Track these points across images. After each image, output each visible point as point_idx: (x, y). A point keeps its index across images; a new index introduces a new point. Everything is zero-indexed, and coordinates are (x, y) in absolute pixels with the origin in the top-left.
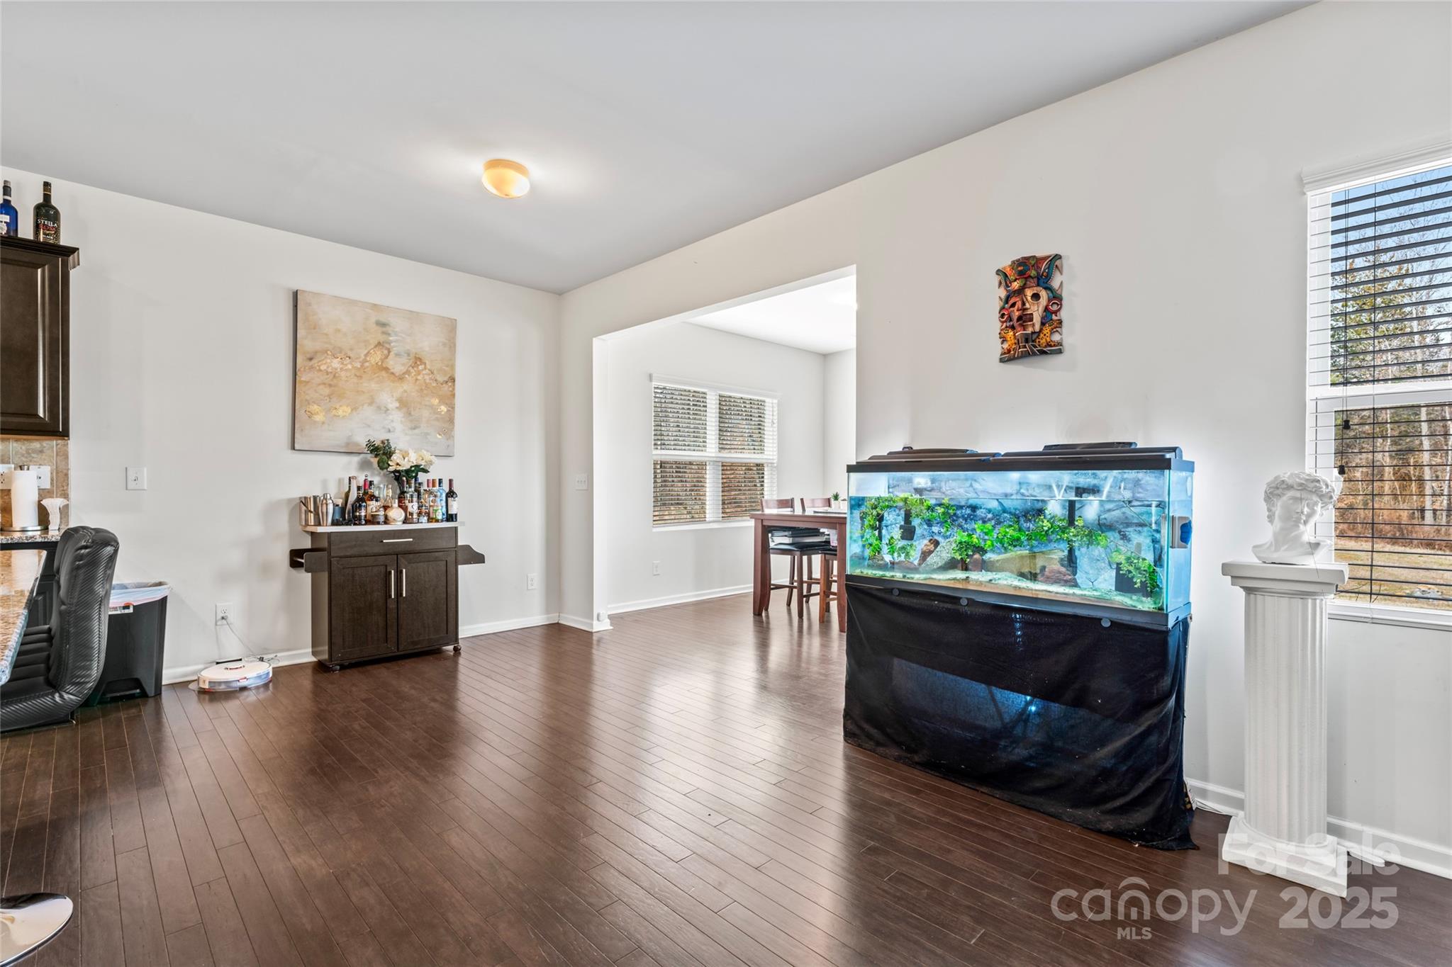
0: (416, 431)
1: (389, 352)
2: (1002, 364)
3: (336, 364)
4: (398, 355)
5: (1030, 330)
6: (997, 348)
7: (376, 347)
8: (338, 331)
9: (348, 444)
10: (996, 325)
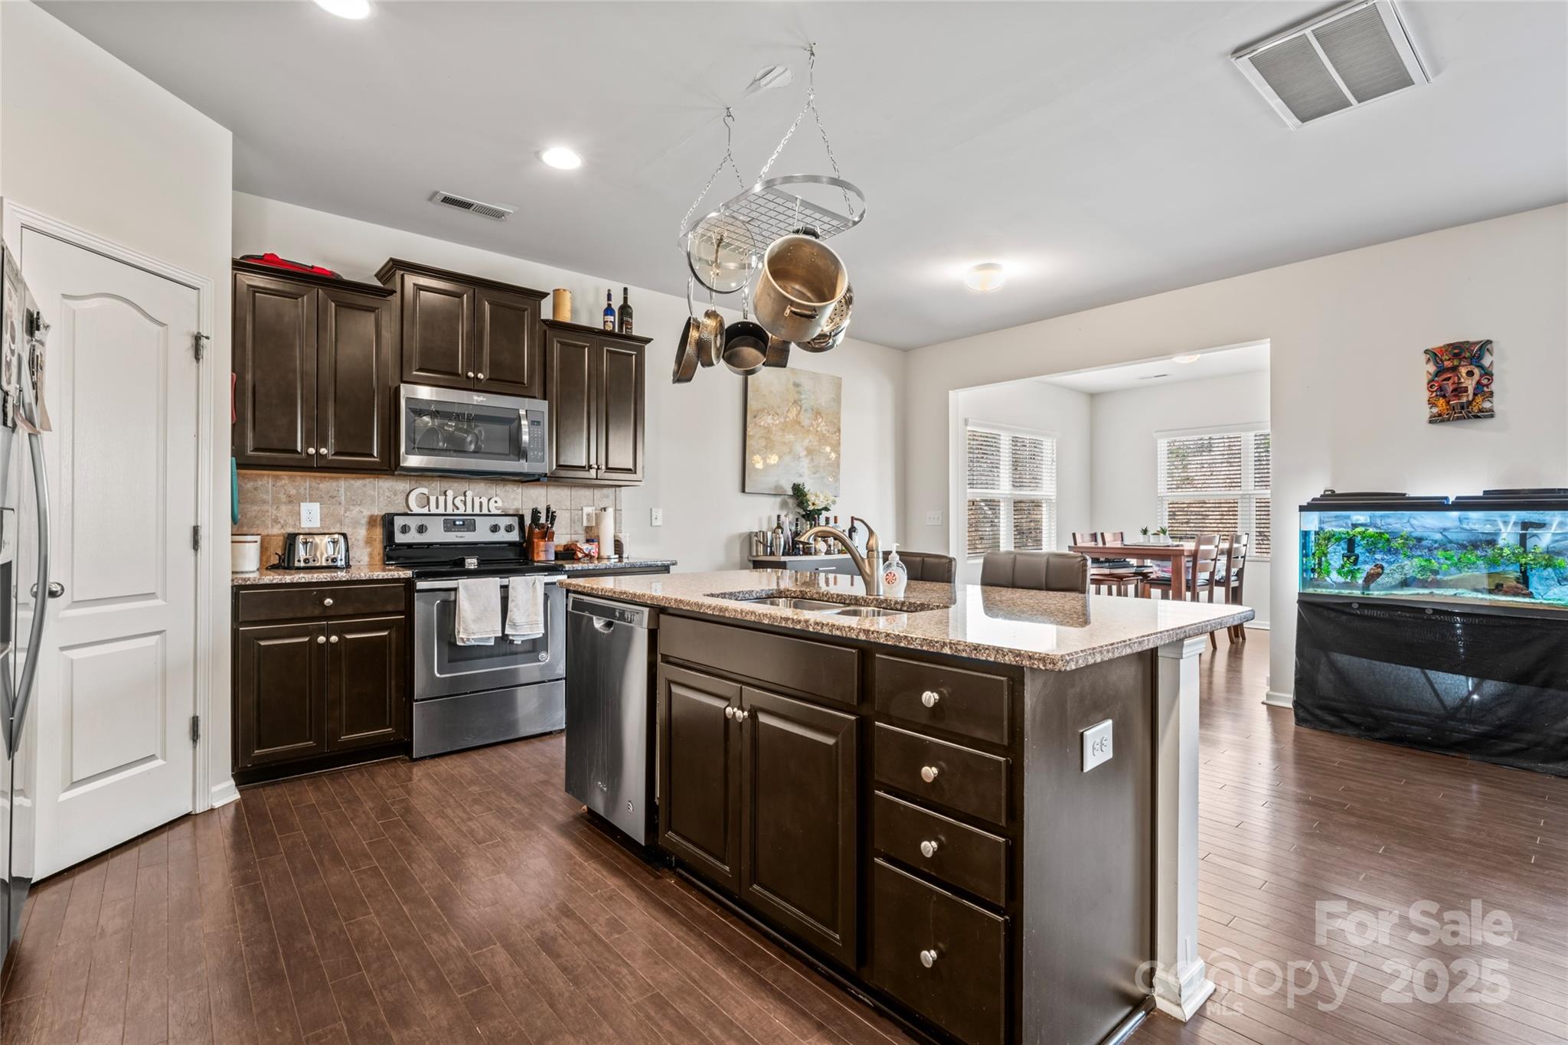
0: (816, 475)
1: (801, 408)
2: (1431, 425)
3: (769, 420)
4: (806, 410)
5: (1464, 400)
6: (1426, 411)
7: (793, 404)
8: (771, 392)
9: (776, 487)
10: (1425, 395)
